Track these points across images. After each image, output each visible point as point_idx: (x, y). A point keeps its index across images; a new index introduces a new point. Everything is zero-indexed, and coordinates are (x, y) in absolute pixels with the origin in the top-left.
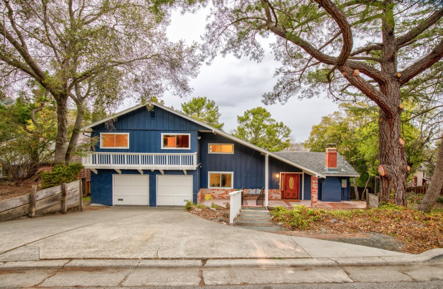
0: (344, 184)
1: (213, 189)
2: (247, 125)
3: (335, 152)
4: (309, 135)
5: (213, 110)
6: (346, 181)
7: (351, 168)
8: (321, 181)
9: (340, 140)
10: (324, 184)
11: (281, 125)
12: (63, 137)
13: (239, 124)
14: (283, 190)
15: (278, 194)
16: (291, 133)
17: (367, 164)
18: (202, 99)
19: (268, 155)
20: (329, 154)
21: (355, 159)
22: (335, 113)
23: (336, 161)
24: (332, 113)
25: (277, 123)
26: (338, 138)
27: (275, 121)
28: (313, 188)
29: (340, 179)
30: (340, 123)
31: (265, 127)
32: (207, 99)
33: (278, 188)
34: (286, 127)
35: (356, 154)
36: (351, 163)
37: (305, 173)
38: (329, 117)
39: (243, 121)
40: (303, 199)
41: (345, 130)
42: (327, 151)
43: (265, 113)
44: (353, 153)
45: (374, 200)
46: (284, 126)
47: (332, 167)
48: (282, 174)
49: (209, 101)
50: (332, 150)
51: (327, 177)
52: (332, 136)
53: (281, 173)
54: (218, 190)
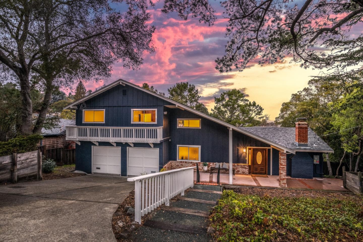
0: (316, 160)
1: (181, 162)
2: (223, 105)
3: (306, 126)
4: (279, 112)
5: (193, 92)
6: (318, 156)
7: (323, 143)
8: (289, 157)
9: (310, 116)
10: (293, 160)
11: (254, 104)
12: (28, 111)
13: (216, 104)
14: (250, 164)
15: (245, 168)
16: (263, 111)
17: (342, 139)
18: (184, 84)
19: (231, 129)
20: (299, 128)
21: (328, 134)
22: (305, 90)
23: (307, 135)
24: (302, 90)
25: (250, 102)
26: (309, 113)
27: (248, 101)
28: (281, 165)
29: (311, 155)
30: (310, 99)
31: (239, 106)
32: (189, 84)
33: (245, 163)
34: (258, 105)
35: (328, 129)
36: (323, 138)
37: (273, 149)
38: (298, 93)
39: (219, 102)
40: (271, 174)
41: (316, 105)
42: (297, 126)
43: (240, 94)
44: (325, 128)
45: (353, 179)
46: (257, 105)
47: (303, 142)
48: (249, 149)
49: (190, 86)
50: (302, 124)
51: (296, 152)
52: (303, 112)
53: (248, 147)
54: (186, 162)
